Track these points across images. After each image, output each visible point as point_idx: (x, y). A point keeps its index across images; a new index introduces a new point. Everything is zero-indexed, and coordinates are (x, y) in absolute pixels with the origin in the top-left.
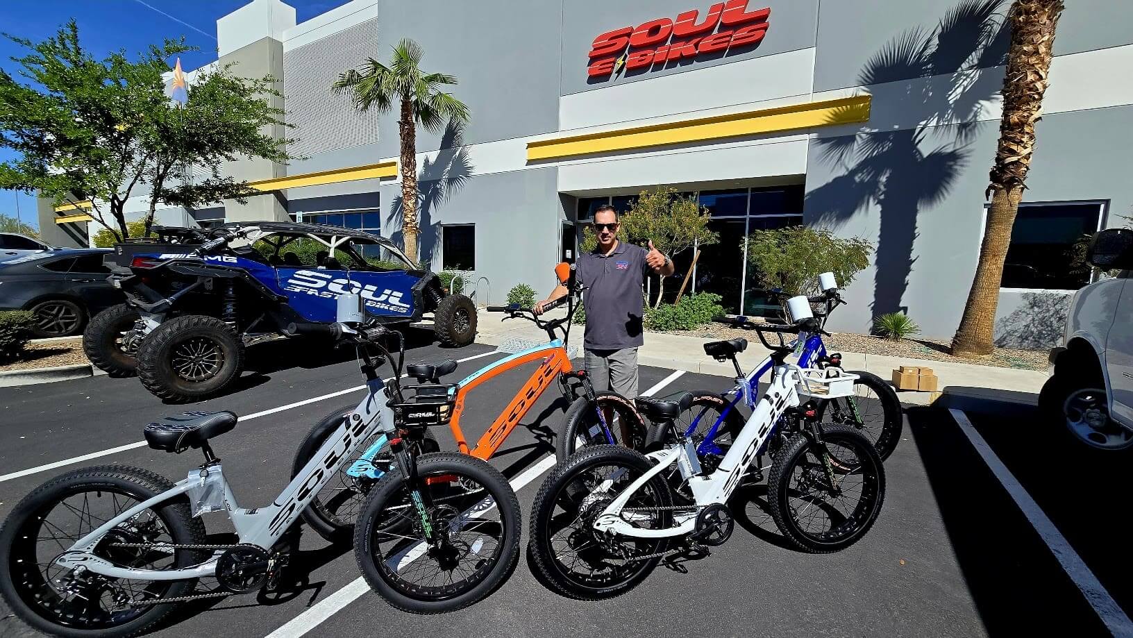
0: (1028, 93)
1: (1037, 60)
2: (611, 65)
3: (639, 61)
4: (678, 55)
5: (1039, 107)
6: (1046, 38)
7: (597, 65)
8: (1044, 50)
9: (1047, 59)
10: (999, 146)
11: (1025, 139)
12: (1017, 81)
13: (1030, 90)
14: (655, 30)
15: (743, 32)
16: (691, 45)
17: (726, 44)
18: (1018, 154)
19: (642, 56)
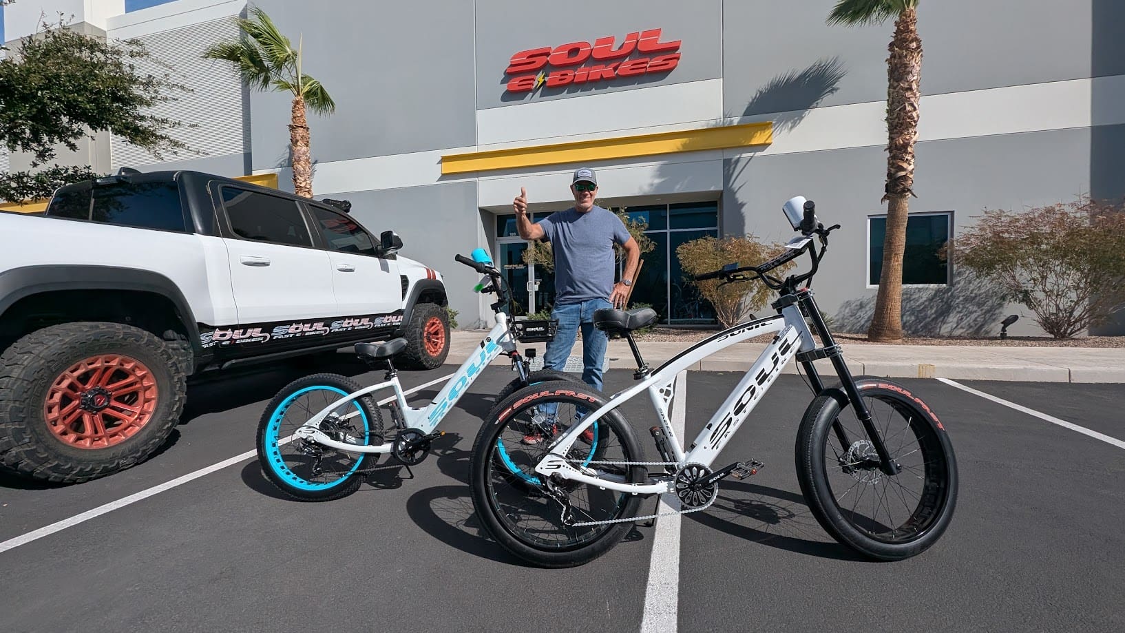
0: (908, 120)
1: (912, 94)
2: (531, 82)
3: (560, 80)
4: (599, 77)
5: (915, 133)
6: (915, 78)
7: (515, 82)
8: (916, 86)
9: (918, 95)
10: (889, 163)
11: (909, 158)
12: (899, 110)
13: (909, 118)
14: (574, 51)
15: (658, 60)
16: (610, 68)
17: (643, 70)
18: (904, 170)
19: (562, 75)
